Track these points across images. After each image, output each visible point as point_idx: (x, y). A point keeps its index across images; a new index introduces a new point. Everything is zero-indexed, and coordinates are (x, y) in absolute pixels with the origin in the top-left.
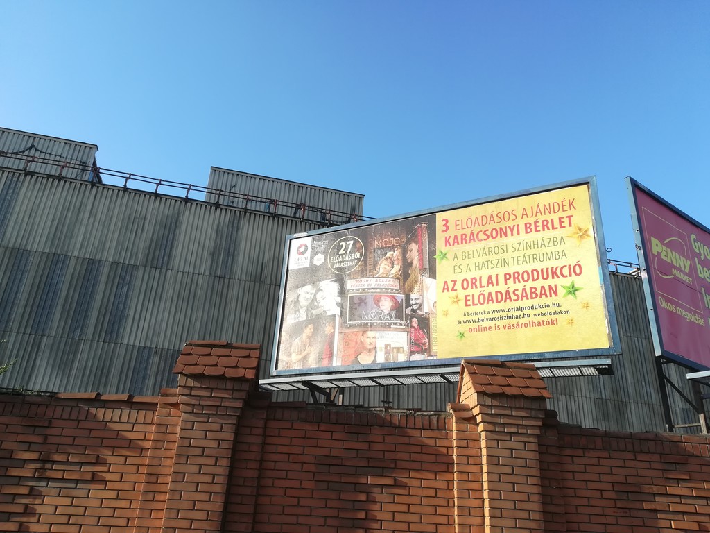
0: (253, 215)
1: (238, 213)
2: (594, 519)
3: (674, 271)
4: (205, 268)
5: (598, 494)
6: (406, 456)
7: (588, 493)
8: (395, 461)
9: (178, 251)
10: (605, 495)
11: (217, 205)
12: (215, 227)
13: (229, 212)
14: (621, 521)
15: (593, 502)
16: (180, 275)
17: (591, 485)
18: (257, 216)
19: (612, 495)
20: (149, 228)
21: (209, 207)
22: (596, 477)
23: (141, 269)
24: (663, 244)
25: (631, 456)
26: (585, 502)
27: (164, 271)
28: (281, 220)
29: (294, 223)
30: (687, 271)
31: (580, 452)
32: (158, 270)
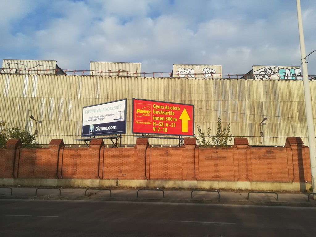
0: (103, 77)
1: (99, 77)
8: (81, 154)
12: (92, 83)
13: (96, 77)
15: (108, 158)
16: (84, 99)
19: (111, 157)
20: (74, 86)
21: (90, 77)
22: (109, 155)
23: (74, 99)
25: (115, 151)
28: (112, 78)
31: (107, 151)
32: (78, 99)
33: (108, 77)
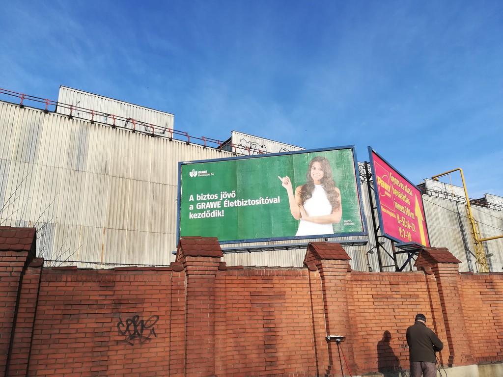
0: (97, 125)
1: (86, 123)
2: (366, 311)
3: (386, 192)
4: (63, 163)
5: (366, 300)
6: (290, 289)
7: (363, 300)
8: (285, 292)
9: (41, 150)
10: (370, 300)
11: (71, 117)
12: (69, 133)
13: (79, 122)
14: (376, 310)
15: (365, 304)
16: (44, 168)
17: (364, 296)
18: (101, 126)
19: (372, 300)
20: (17, 132)
21: (63, 118)
22: (366, 293)
23: (13, 163)
24: (382, 179)
25: (379, 283)
26: (362, 304)
27: (31, 165)
28: (118, 130)
29: (128, 132)
30: (389, 191)
31: (360, 282)
32: (27, 164)
33: (107, 128)
